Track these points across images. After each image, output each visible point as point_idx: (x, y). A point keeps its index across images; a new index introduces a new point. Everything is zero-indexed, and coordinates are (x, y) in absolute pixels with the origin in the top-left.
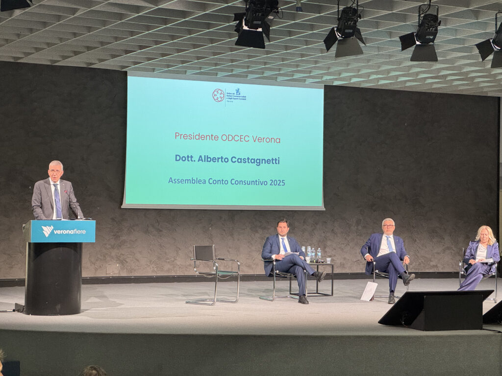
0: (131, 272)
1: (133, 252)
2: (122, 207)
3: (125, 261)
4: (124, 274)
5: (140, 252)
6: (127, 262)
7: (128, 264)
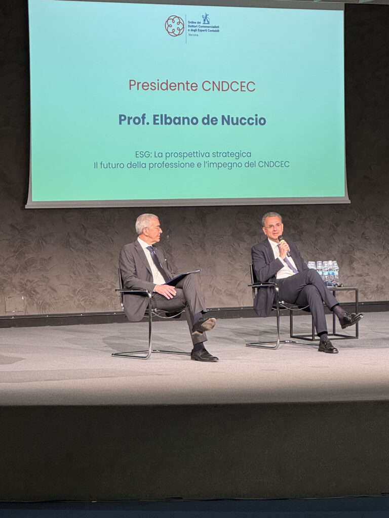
0: (45, 309)
1: (47, 278)
2: (27, 207)
3: (35, 291)
4: (33, 312)
5: (58, 277)
6: (37, 293)
7: (39, 296)
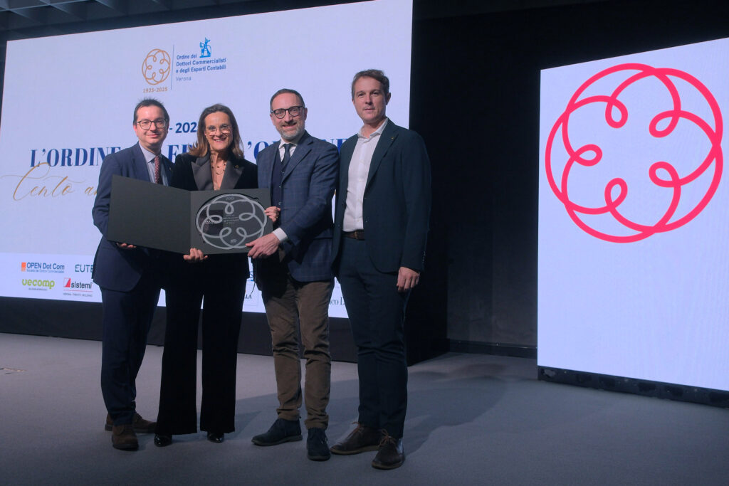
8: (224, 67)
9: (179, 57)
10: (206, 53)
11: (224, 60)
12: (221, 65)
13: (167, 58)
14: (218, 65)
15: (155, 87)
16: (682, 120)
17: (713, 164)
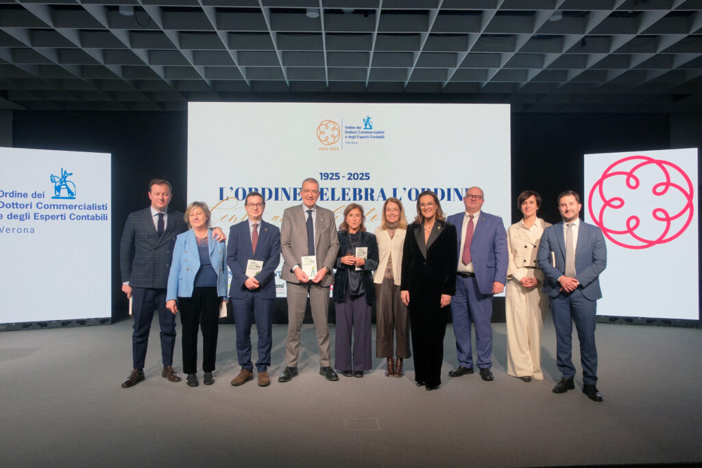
8: (383, 137)
9: (347, 128)
10: (368, 126)
11: (383, 132)
12: (380, 135)
13: (337, 127)
14: (378, 135)
15: (329, 147)
16: (671, 187)
17: (688, 211)
